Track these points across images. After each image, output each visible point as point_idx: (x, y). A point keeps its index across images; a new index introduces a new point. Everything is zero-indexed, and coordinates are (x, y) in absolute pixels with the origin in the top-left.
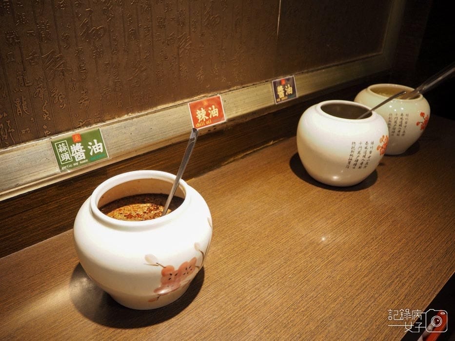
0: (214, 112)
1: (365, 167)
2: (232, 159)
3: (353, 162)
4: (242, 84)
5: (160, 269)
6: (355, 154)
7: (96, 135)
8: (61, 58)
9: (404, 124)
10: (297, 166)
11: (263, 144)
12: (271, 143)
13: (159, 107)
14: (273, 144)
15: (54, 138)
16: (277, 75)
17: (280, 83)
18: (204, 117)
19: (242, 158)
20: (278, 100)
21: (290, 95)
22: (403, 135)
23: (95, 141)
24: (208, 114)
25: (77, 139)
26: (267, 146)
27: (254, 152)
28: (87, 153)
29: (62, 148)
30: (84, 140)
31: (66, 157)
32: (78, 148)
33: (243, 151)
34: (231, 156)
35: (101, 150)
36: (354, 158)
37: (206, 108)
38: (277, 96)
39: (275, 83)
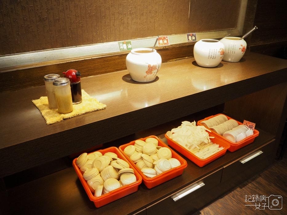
0: (165, 42)
1: (215, 58)
2: (171, 60)
3: (210, 56)
4: (175, 34)
5: (148, 65)
6: (211, 53)
7: (130, 43)
8: (123, 19)
9: (234, 49)
10: (195, 63)
11: (183, 57)
12: (187, 57)
13: (148, 38)
14: (187, 58)
15: (119, 42)
16: (189, 32)
17: (190, 35)
18: (162, 43)
19: (175, 61)
20: (189, 41)
21: (193, 40)
22: (235, 53)
23: (129, 44)
24: (163, 42)
25: (125, 43)
26: (185, 59)
27: (180, 59)
28: (127, 47)
29: (121, 45)
30: (127, 43)
31: (121, 47)
32: (125, 45)
33: (176, 58)
34: (171, 59)
35: (131, 47)
36: (210, 55)
37: (163, 40)
38: (189, 40)
39: (188, 35)
